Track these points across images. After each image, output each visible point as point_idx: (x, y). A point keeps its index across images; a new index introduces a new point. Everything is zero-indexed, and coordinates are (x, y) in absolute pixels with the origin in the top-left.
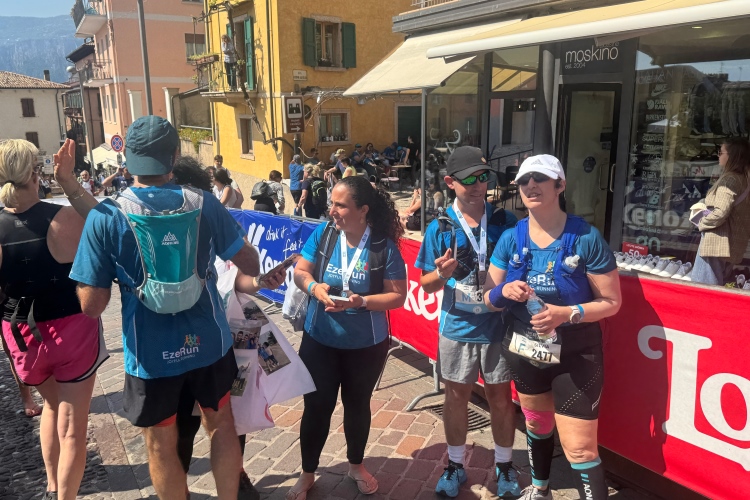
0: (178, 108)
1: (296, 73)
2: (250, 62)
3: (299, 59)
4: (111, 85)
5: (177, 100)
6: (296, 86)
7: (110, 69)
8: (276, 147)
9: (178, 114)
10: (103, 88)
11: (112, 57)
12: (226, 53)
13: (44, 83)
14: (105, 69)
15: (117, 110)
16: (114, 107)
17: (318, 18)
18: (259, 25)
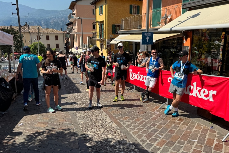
0: (90, 41)
1: (111, 35)
2: (102, 33)
3: (111, 33)
4: (76, 34)
5: (90, 39)
6: (111, 38)
7: (76, 30)
8: (106, 50)
9: (90, 42)
10: (74, 34)
11: (77, 28)
13: (61, 32)
14: (75, 30)
15: (77, 40)
16: (77, 39)
17: (116, 24)
18: (104, 26)
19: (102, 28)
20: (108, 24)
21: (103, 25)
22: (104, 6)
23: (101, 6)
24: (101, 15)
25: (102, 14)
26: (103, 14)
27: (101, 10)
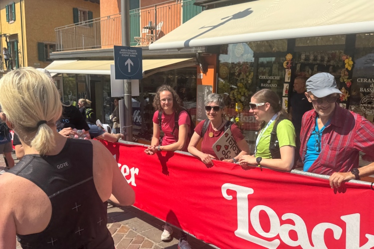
1: (35, 64)
2: (16, 59)
3: (37, 58)
12: (5, 55)
17: (45, 43)
18: (20, 44)
19: (16, 50)
20: (27, 41)
21: (17, 42)
22: (18, 6)
23: (11, 6)
24: (10, 22)
25: (13, 21)
26: (15, 20)
27: (11, 12)
